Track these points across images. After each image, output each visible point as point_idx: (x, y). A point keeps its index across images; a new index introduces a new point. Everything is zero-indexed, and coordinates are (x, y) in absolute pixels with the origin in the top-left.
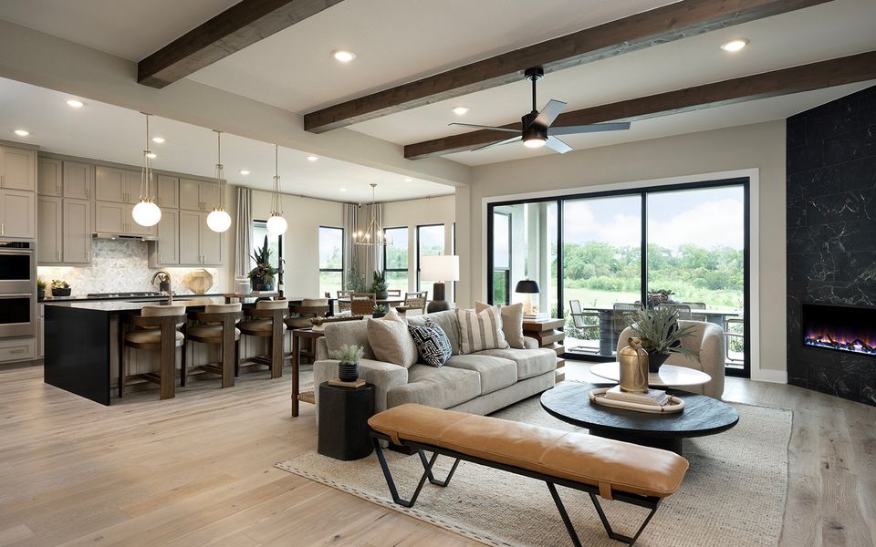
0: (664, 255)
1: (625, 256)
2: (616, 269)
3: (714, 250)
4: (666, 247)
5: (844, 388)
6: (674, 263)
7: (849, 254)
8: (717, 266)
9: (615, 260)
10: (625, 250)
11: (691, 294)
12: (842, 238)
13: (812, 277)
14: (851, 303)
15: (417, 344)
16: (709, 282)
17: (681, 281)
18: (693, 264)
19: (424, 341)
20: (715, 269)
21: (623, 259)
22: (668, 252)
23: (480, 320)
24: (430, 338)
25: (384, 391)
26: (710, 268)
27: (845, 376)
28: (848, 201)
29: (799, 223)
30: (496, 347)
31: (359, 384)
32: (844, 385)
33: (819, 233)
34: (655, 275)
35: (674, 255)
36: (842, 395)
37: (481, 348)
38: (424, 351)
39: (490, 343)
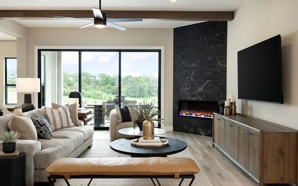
0: (93, 78)
1: (74, 78)
2: (70, 85)
3: (114, 76)
4: (94, 75)
5: (192, 130)
6: (97, 82)
7: (194, 82)
8: (116, 84)
9: (70, 81)
10: (75, 75)
11: (105, 97)
12: (192, 76)
13: (182, 90)
14: (195, 99)
15: (37, 128)
16: (112, 91)
17: (100, 91)
18: (106, 83)
19: (41, 126)
20: (115, 85)
21: (73, 80)
22: (95, 77)
23: (60, 113)
24: (44, 124)
25: (31, 155)
26: (112, 85)
27: (193, 126)
28: (194, 62)
29: (177, 69)
30: (68, 127)
31: (17, 153)
32: (192, 129)
33: (185, 74)
34: (89, 88)
35: (97, 78)
36: (191, 133)
37: (60, 127)
38: (41, 132)
39: (65, 124)
